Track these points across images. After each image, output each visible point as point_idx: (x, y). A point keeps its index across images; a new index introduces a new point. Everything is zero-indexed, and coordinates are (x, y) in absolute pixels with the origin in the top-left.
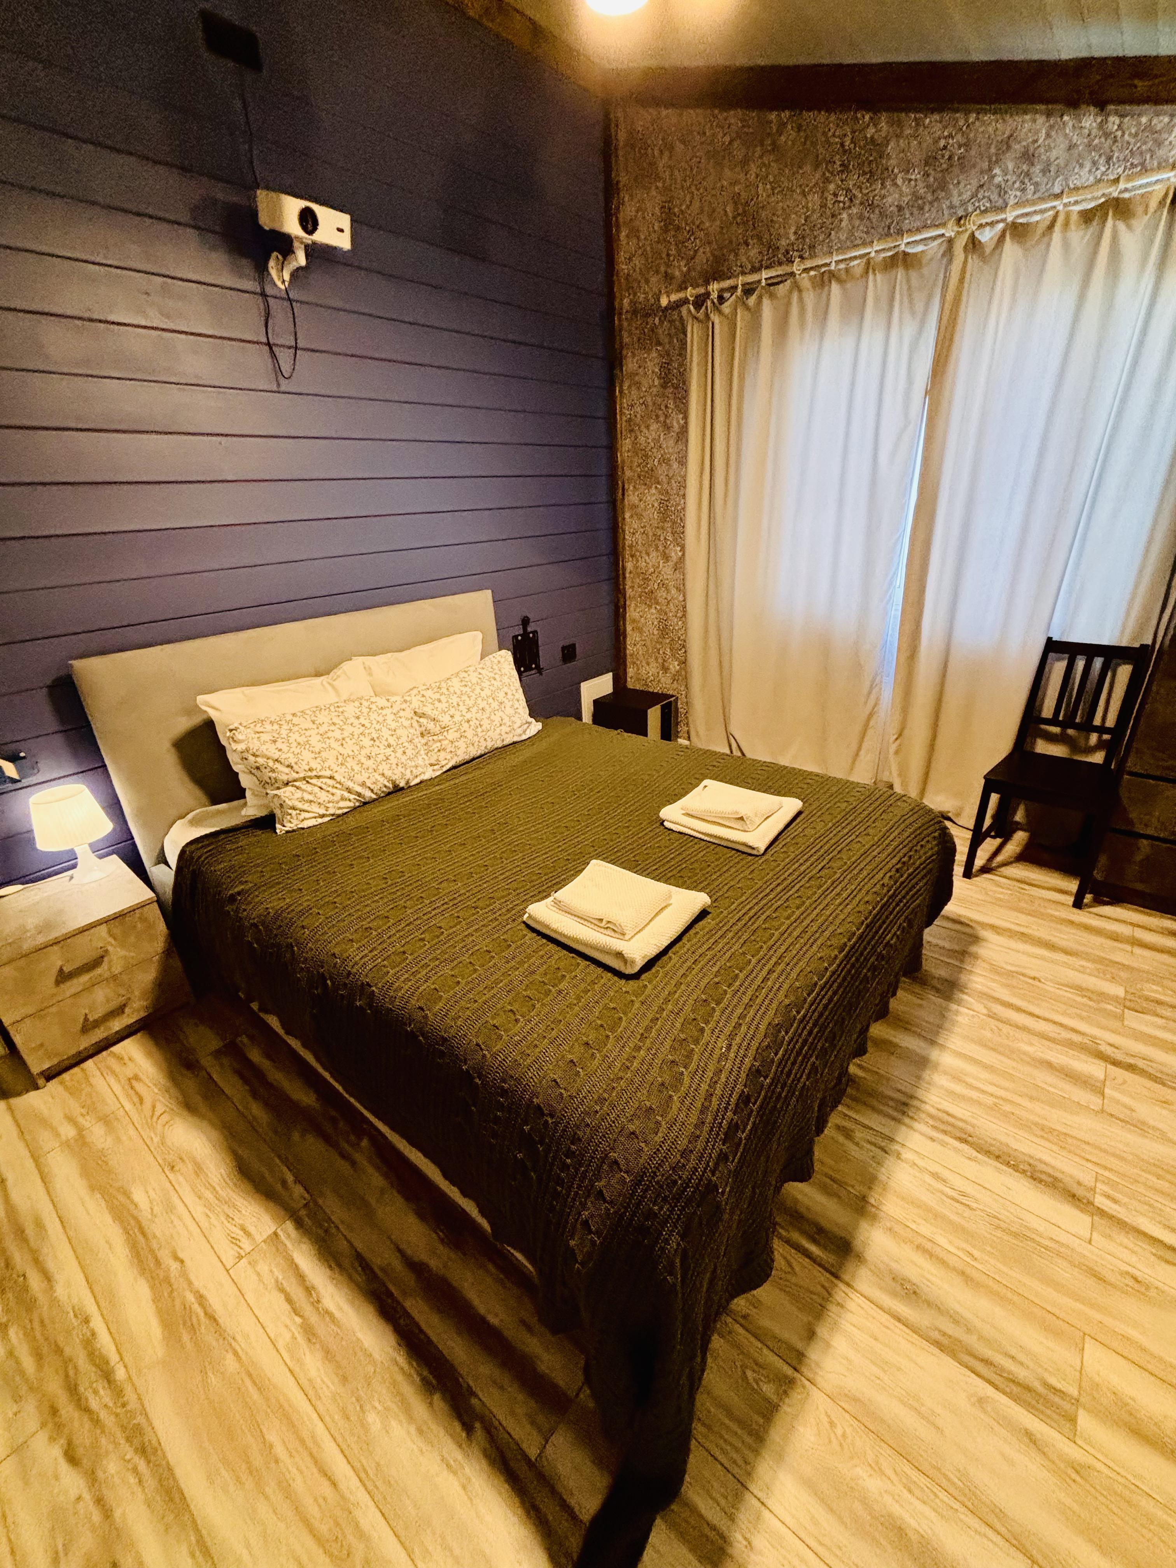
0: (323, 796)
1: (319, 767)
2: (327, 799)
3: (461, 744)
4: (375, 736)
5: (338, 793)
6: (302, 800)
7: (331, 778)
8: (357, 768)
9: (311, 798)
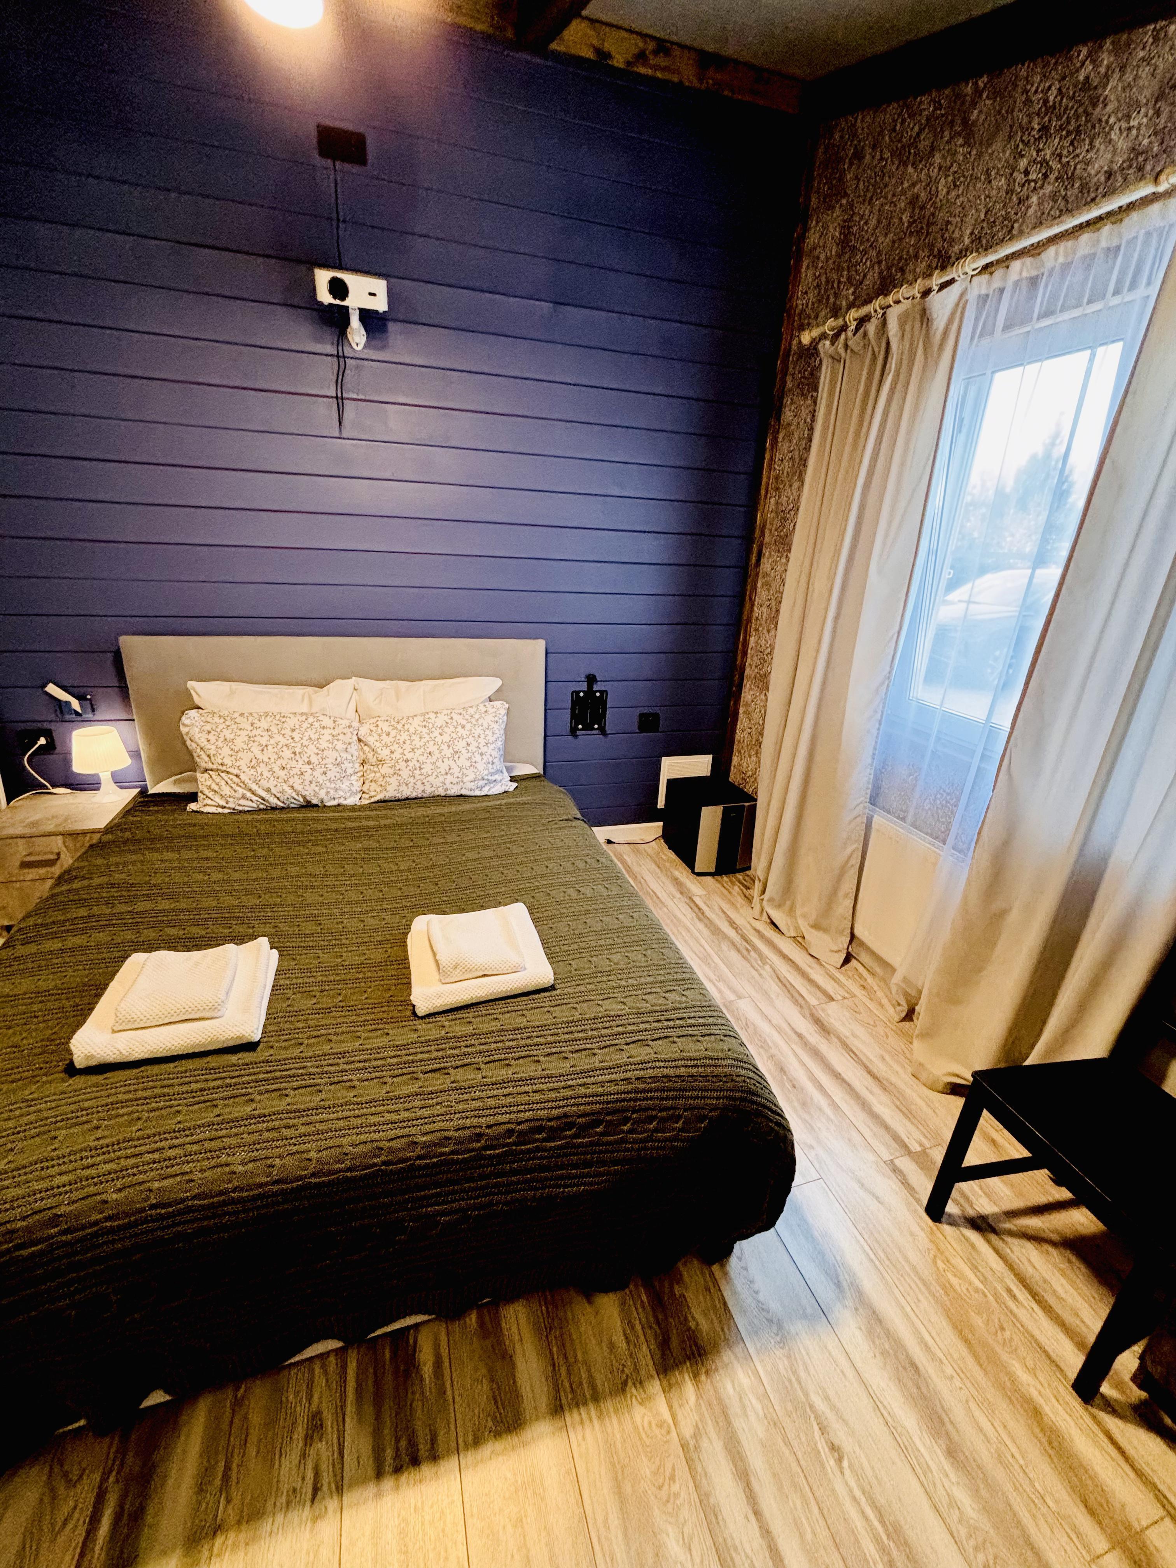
0: (226, 790)
1: (230, 764)
2: (228, 793)
3: (393, 781)
4: (298, 750)
5: (241, 791)
6: (209, 787)
7: (237, 776)
8: (266, 774)
9: (216, 788)
